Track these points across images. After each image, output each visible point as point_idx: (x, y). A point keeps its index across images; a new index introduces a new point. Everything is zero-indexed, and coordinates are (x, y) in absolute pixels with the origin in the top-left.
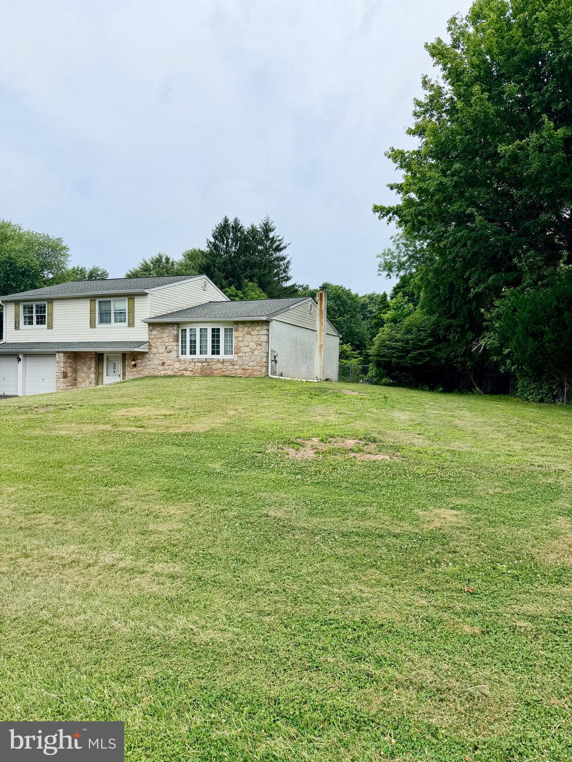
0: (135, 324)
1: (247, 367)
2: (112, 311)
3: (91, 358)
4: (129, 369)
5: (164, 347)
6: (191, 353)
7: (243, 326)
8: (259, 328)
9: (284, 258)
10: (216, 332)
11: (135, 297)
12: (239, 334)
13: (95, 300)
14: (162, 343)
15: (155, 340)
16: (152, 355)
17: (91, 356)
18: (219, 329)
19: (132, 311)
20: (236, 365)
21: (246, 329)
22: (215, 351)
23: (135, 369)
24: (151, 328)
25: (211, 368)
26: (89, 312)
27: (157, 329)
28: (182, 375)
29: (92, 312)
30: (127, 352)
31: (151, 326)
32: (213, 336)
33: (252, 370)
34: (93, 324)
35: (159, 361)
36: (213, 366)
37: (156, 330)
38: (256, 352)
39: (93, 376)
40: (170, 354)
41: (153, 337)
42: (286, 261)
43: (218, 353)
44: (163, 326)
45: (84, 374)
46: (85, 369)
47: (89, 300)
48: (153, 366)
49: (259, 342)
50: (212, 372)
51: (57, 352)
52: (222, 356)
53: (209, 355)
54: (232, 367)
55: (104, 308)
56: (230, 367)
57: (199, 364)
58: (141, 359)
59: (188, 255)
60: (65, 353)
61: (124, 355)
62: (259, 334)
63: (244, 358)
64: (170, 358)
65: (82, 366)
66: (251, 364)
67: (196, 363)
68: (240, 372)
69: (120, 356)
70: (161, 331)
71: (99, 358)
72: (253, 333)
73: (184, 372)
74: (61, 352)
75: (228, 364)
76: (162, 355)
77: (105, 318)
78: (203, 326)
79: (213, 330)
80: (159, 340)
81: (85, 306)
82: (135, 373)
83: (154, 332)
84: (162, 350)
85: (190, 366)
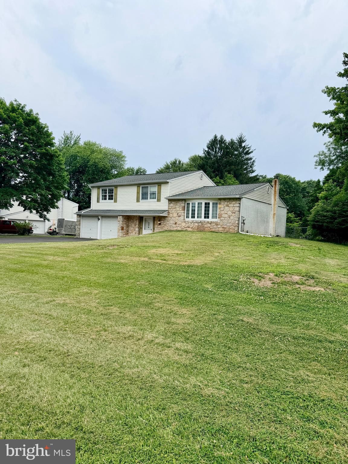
0: (161, 200)
1: (225, 227)
2: (149, 193)
3: (137, 219)
4: (157, 226)
5: (177, 213)
6: (192, 218)
7: (224, 201)
8: (234, 203)
9: (251, 159)
10: (207, 205)
11: (162, 184)
12: (221, 206)
13: (140, 186)
14: (176, 211)
15: (171, 209)
16: (169, 218)
17: (137, 218)
18: (209, 203)
19: (159, 192)
20: (219, 225)
21: (226, 203)
22: (207, 216)
23: (160, 226)
24: (170, 202)
25: (203, 227)
26: (136, 193)
28: (186, 230)
29: (138, 193)
30: (156, 216)
31: (170, 201)
32: (205, 207)
33: (229, 228)
34: (138, 200)
36: (205, 226)
37: (172, 204)
38: (232, 218)
39: (137, 229)
40: (179, 218)
41: (171, 207)
42: (252, 160)
43: (208, 218)
44: (176, 201)
45: (132, 228)
46: (133, 225)
47: (137, 186)
48: (170, 225)
49: (234, 211)
50: (204, 229)
51: (119, 215)
52: (210, 219)
53: (203, 219)
54: (216, 226)
55: (145, 190)
56: (215, 226)
57: (197, 224)
58: (163, 220)
59: (192, 159)
60: (123, 216)
61: (154, 218)
62: (234, 206)
63: (224, 221)
65: (132, 224)
66: (228, 225)
67: (195, 223)
68: (221, 229)
69: (152, 218)
70: (175, 204)
71: (141, 219)
72: (230, 205)
73: (188, 228)
74: (121, 215)
75: (214, 224)
76: (175, 218)
77: (145, 196)
78: (200, 201)
79: (206, 203)
80: (174, 210)
81: (134, 190)
82: (160, 228)
84: (175, 215)
85: (191, 225)
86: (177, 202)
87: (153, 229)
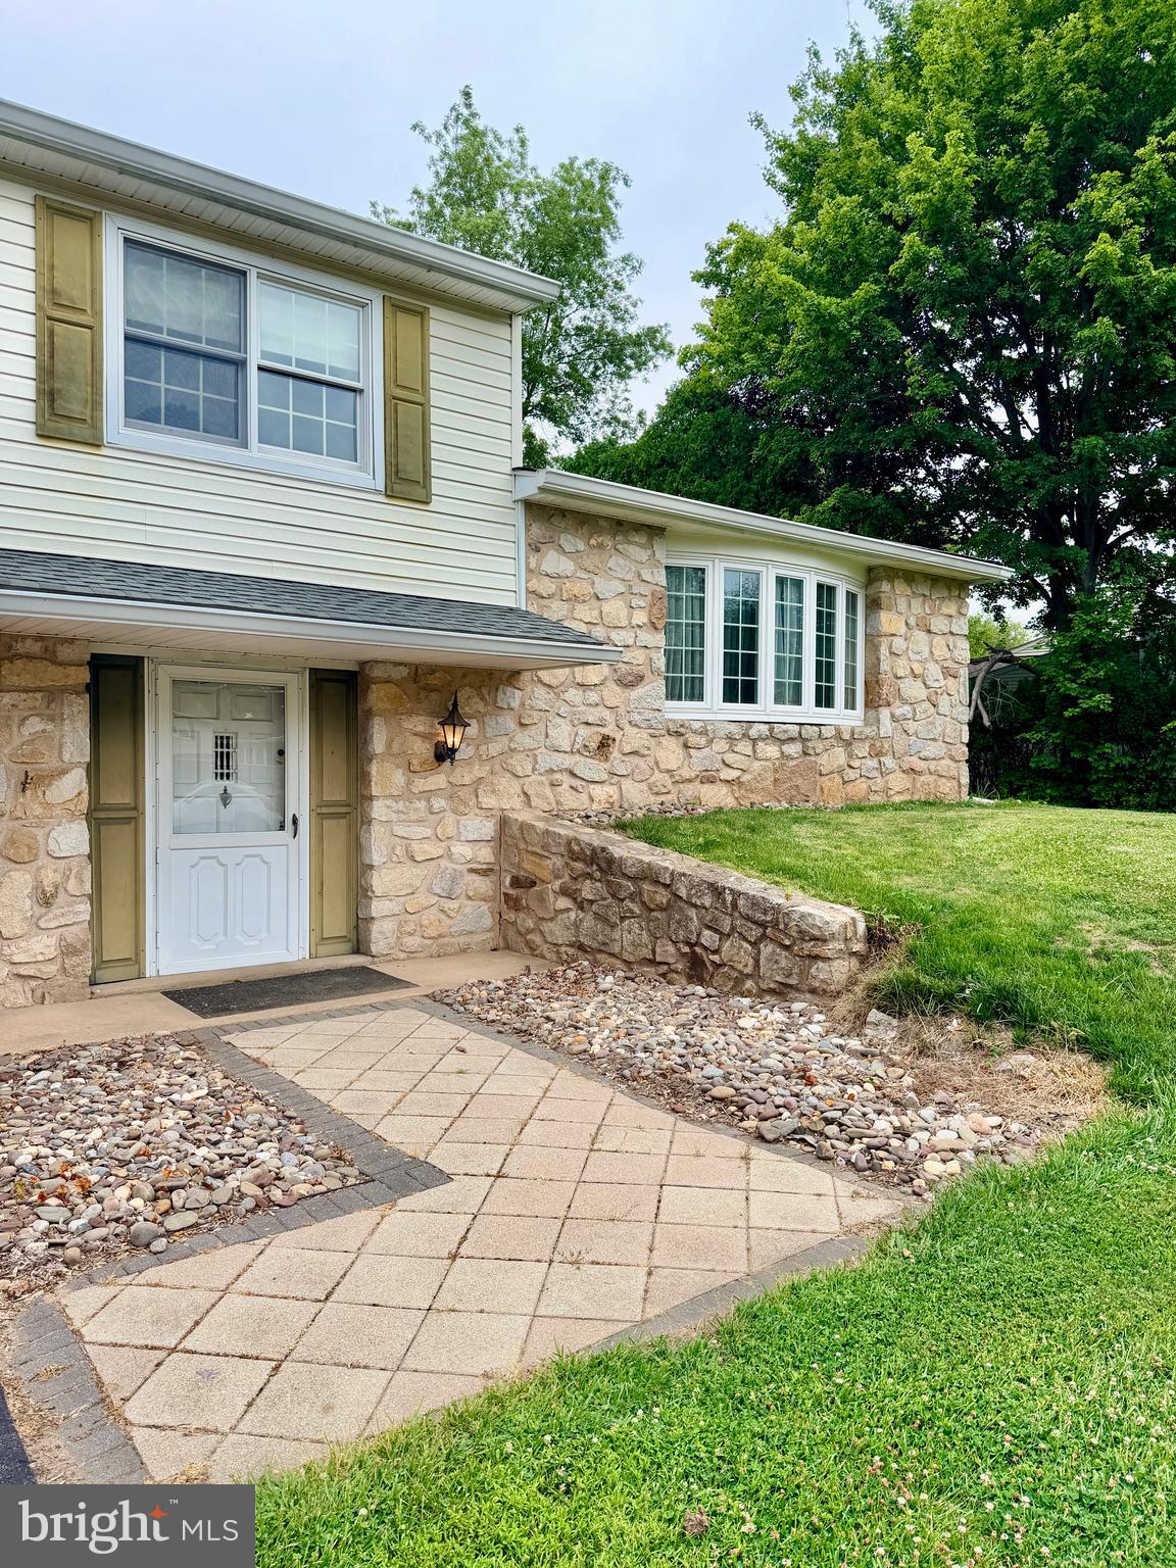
0: (436, 486)
2: (253, 357)
6: (730, 694)
7: (909, 591)
8: (950, 609)
10: (823, 605)
12: (896, 623)
13: (88, 220)
15: (558, 604)
16: (540, 691)
17: (48, 675)
19: (408, 390)
21: (916, 607)
22: (823, 690)
24: (536, 529)
25: (812, 768)
26: (31, 302)
27: (572, 542)
29: (62, 305)
31: (536, 520)
33: (935, 772)
34: (69, 406)
35: (584, 731)
36: (818, 760)
37: (561, 550)
38: (944, 703)
39: (70, 838)
40: (634, 694)
41: (549, 587)
43: (830, 700)
44: (600, 532)
49: (952, 664)
50: (815, 789)
52: (841, 714)
53: (808, 708)
56: (870, 763)
62: (951, 633)
63: (912, 727)
64: (636, 718)
66: (930, 751)
69: (295, 686)
70: (588, 563)
71: (100, 689)
72: (938, 624)
73: (701, 789)
75: (865, 748)
76: (593, 697)
78: (786, 567)
79: (819, 592)
83: (553, 561)
85: (728, 757)
86: (608, 542)
87: (323, 812)
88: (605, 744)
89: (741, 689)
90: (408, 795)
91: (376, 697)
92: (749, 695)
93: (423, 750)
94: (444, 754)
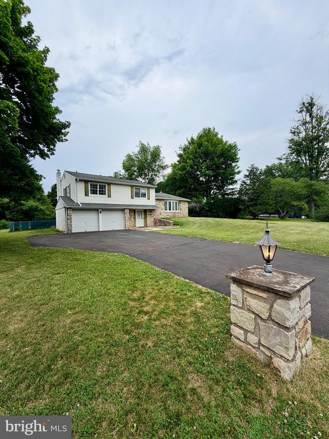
2: (141, 193)
5: (161, 208)
10: (176, 203)
13: (133, 187)
16: (157, 210)
19: (149, 194)
23: (151, 216)
27: (159, 201)
29: (132, 192)
34: (133, 197)
35: (159, 213)
36: (176, 214)
49: (186, 207)
55: (138, 191)
57: (172, 214)
58: (153, 212)
61: (145, 211)
64: (163, 212)
74: (128, 209)
77: (137, 195)
78: (173, 201)
80: (159, 205)
81: (129, 189)
83: (157, 202)
85: (169, 214)
87: (144, 218)
88: (161, 214)
89: (170, 210)
90: (149, 217)
91: (147, 211)
92: (171, 210)
93: (150, 214)
94: (151, 214)
